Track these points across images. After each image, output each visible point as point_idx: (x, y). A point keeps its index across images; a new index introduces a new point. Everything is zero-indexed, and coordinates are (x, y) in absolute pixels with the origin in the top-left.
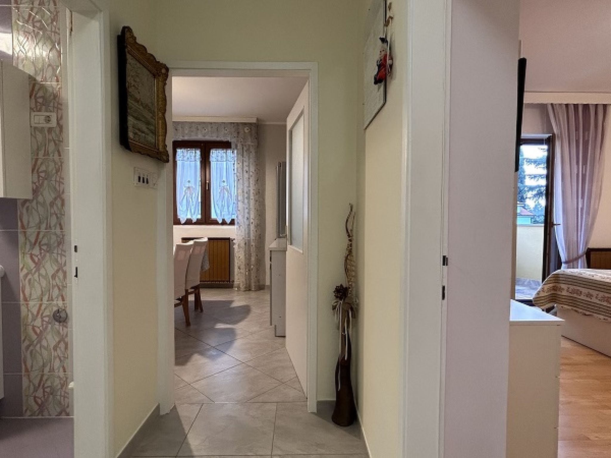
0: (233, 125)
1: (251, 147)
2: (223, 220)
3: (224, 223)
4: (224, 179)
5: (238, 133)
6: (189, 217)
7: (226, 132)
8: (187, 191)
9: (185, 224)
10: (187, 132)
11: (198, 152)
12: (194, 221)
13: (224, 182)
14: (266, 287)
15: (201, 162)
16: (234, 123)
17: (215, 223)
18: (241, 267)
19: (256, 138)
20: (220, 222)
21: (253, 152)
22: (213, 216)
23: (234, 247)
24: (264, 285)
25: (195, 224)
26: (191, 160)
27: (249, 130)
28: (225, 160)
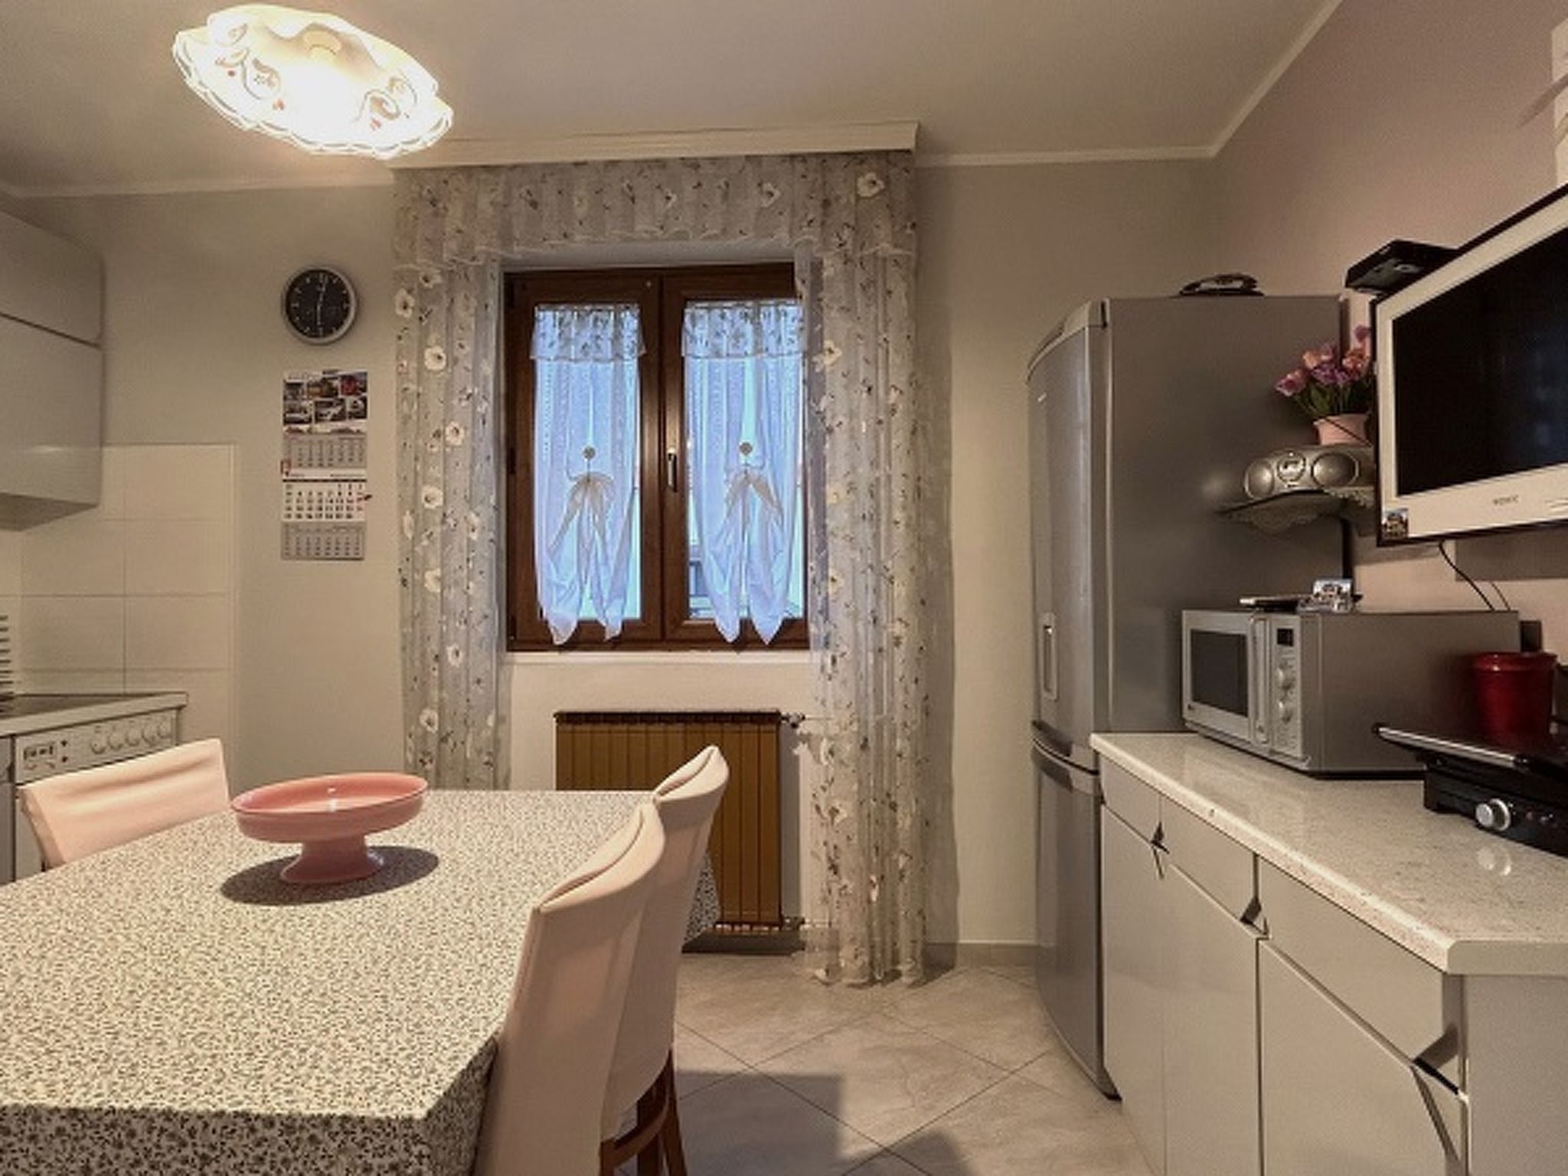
0: (800, 168)
1: (891, 269)
2: (746, 625)
3: (748, 639)
4: (748, 435)
5: (826, 203)
6: (589, 612)
7: (766, 203)
8: (578, 498)
9: (572, 645)
10: (581, 211)
11: (631, 321)
12: (613, 628)
13: (746, 449)
14: (959, 959)
15: (643, 363)
16: (804, 158)
17: (709, 638)
18: (843, 863)
19: (914, 225)
20: (730, 640)
21: (900, 289)
22: (701, 608)
23: (796, 752)
24: (952, 946)
25: (619, 643)
26: (599, 355)
27: (881, 184)
28: (749, 349)
